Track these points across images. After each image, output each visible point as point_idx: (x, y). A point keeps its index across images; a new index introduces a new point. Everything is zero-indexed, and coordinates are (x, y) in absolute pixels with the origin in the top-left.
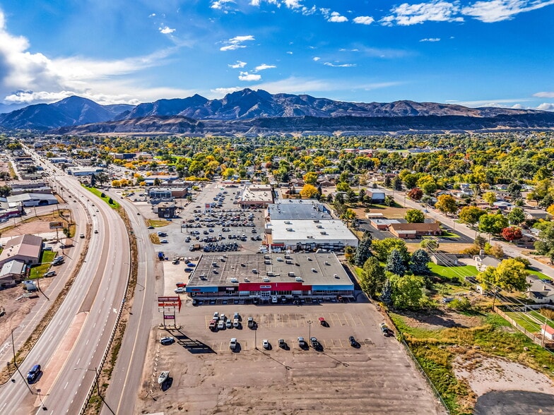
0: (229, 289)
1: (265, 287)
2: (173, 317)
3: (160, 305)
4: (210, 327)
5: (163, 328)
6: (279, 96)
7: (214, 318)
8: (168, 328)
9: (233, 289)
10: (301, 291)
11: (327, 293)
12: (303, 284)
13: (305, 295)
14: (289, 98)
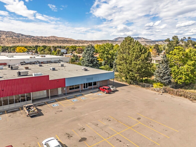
10: (45, 91)
11: (84, 89)
12: (50, 80)
13: (54, 97)
14: (2, 32)
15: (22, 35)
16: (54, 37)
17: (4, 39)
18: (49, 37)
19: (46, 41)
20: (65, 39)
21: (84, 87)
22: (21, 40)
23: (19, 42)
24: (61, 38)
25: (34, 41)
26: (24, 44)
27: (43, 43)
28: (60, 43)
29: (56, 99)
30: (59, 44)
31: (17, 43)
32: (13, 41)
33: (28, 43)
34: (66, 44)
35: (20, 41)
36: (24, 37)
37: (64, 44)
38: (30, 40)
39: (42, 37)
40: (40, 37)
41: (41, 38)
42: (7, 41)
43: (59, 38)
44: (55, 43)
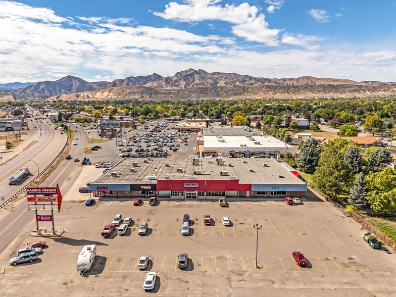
0: (145, 187)
1: (191, 185)
2: (51, 218)
3: (29, 199)
4: (103, 234)
5: (36, 234)
6: (214, 74)
7: (114, 222)
8: (43, 233)
9: (149, 187)
10: (236, 191)
11: (271, 196)
12: (239, 183)
13: (242, 197)
14: (221, 75)
15: (251, 78)
16: (308, 78)
17: (222, 88)
18: (298, 80)
19: (289, 89)
20: (332, 83)
21: (272, 195)
22: (248, 88)
23: (244, 93)
24: (323, 79)
25: (268, 89)
26: (250, 95)
27: (284, 93)
28: (319, 92)
29: (243, 199)
30: (314, 95)
31: (240, 94)
32: (234, 92)
33: (257, 93)
34: (331, 94)
35: (245, 91)
36: (253, 81)
37: (326, 93)
38: (261, 88)
39: (284, 80)
40: (281, 79)
41: (281, 82)
42: (226, 91)
43: (318, 79)
44: (308, 92)
